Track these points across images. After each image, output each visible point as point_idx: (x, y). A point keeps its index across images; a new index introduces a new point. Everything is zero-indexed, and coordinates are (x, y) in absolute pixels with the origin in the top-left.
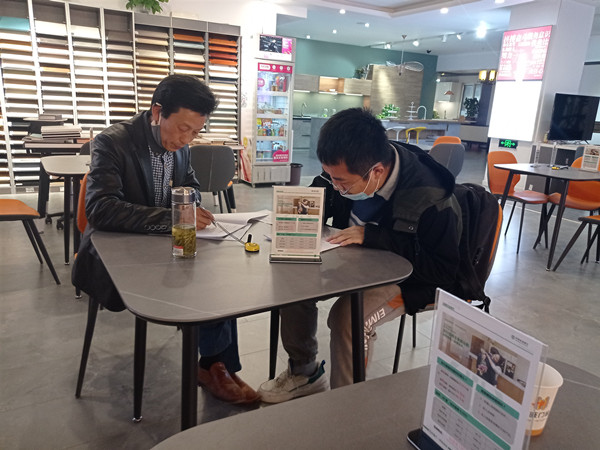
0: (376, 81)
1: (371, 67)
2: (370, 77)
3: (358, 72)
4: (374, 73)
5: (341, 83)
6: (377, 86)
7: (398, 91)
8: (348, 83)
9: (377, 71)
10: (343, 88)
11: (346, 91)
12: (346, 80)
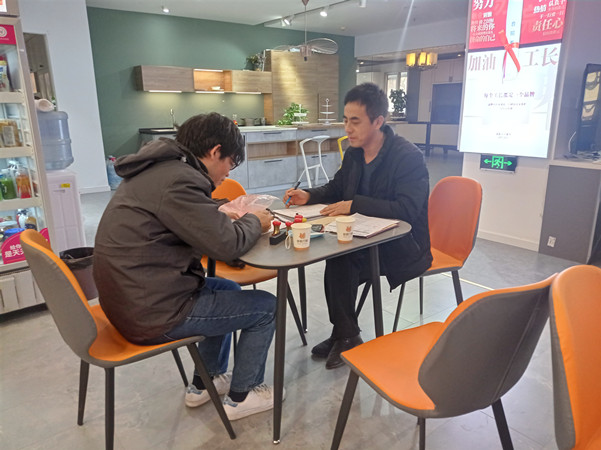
0: (277, 73)
1: (269, 54)
2: (268, 68)
3: (250, 61)
4: (273, 62)
5: (227, 77)
6: (279, 80)
7: (308, 84)
8: (238, 77)
9: (277, 59)
10: (230, 84)
11: (235, 89)
12: (234, 72)
